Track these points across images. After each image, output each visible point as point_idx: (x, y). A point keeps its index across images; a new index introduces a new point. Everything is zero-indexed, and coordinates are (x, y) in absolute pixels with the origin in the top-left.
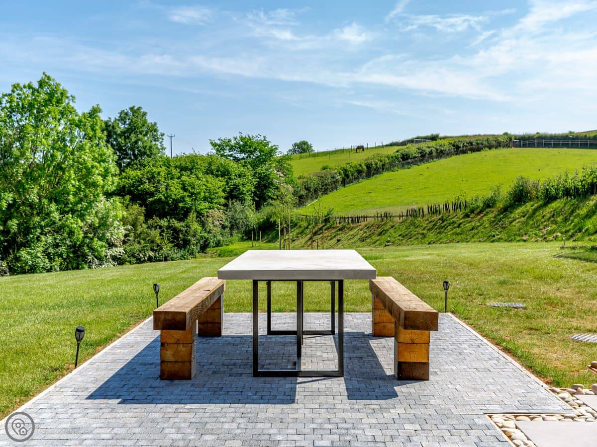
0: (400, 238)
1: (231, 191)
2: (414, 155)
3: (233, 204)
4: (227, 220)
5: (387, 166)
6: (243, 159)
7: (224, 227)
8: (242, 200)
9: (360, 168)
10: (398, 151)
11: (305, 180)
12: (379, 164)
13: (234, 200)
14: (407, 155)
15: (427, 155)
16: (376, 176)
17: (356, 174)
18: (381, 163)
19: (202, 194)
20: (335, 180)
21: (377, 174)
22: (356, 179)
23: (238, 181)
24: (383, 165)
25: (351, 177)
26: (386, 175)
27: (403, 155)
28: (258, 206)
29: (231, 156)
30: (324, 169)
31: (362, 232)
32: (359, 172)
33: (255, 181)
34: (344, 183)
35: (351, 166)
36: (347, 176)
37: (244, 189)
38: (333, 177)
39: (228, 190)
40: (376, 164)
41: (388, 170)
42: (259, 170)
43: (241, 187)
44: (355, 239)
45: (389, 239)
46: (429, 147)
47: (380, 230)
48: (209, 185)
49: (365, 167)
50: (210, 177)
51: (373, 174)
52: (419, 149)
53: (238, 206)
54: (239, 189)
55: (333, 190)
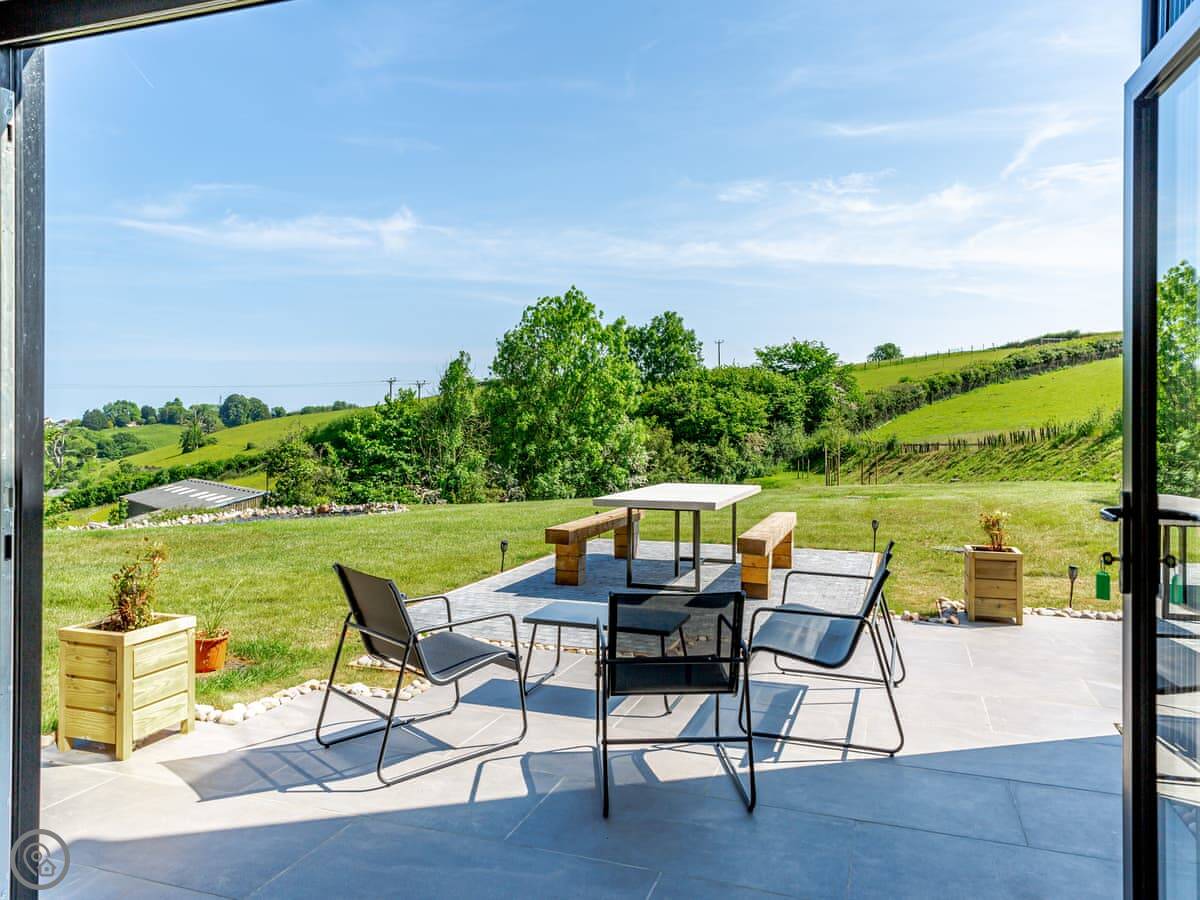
0: (971, 472)
1: (777, 410)
2: (1034, 361)
3: (778, 426)
4: (770, 445)
5: (993, 376)
6: (795, 370)
7: (766, 454)
8: (790, 422)
9: (952, 379)
10: (1010, 356)
11: (875, 396)
12: (982, 374)
13: (780, 422)
14: (1022, 361)
15: (1053, 361)
16: (976, 389)
17: (947, 387)
18: (984, 373)
19: (739, 414)
20: (916, 395)
21: (978, 386)
22: (948, 393)
23: (786, 399)
24: (987, 375)
25: (939, 391)
26: (991, 388)
27: (1017, 362)
28: (809, 429)
29: (780, 367)
30: (903, 381)
31: (928, 464)
32: (953, 385)
33: (807, 398)
34: (929, 399)
35: (940, 378)
36: (935, 390)
37: (793, 408)
38: (914, 392)
39: (772, 408)
40: (977, 374)
41: (994, 381)
42: (812, 385)
43: (789, 406)
44: (919, 472)
45: (956, 474)
46: (1057, 350)
47: (949, 462)
48: (748, 404)
49: (960, 378)
50: (749, 395)
51: (972, 388)
52: (1041, 353)
53: (785, 429)
54: (787, 409)
55: (913, 408)
